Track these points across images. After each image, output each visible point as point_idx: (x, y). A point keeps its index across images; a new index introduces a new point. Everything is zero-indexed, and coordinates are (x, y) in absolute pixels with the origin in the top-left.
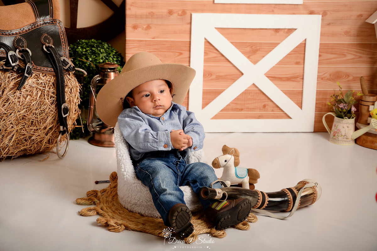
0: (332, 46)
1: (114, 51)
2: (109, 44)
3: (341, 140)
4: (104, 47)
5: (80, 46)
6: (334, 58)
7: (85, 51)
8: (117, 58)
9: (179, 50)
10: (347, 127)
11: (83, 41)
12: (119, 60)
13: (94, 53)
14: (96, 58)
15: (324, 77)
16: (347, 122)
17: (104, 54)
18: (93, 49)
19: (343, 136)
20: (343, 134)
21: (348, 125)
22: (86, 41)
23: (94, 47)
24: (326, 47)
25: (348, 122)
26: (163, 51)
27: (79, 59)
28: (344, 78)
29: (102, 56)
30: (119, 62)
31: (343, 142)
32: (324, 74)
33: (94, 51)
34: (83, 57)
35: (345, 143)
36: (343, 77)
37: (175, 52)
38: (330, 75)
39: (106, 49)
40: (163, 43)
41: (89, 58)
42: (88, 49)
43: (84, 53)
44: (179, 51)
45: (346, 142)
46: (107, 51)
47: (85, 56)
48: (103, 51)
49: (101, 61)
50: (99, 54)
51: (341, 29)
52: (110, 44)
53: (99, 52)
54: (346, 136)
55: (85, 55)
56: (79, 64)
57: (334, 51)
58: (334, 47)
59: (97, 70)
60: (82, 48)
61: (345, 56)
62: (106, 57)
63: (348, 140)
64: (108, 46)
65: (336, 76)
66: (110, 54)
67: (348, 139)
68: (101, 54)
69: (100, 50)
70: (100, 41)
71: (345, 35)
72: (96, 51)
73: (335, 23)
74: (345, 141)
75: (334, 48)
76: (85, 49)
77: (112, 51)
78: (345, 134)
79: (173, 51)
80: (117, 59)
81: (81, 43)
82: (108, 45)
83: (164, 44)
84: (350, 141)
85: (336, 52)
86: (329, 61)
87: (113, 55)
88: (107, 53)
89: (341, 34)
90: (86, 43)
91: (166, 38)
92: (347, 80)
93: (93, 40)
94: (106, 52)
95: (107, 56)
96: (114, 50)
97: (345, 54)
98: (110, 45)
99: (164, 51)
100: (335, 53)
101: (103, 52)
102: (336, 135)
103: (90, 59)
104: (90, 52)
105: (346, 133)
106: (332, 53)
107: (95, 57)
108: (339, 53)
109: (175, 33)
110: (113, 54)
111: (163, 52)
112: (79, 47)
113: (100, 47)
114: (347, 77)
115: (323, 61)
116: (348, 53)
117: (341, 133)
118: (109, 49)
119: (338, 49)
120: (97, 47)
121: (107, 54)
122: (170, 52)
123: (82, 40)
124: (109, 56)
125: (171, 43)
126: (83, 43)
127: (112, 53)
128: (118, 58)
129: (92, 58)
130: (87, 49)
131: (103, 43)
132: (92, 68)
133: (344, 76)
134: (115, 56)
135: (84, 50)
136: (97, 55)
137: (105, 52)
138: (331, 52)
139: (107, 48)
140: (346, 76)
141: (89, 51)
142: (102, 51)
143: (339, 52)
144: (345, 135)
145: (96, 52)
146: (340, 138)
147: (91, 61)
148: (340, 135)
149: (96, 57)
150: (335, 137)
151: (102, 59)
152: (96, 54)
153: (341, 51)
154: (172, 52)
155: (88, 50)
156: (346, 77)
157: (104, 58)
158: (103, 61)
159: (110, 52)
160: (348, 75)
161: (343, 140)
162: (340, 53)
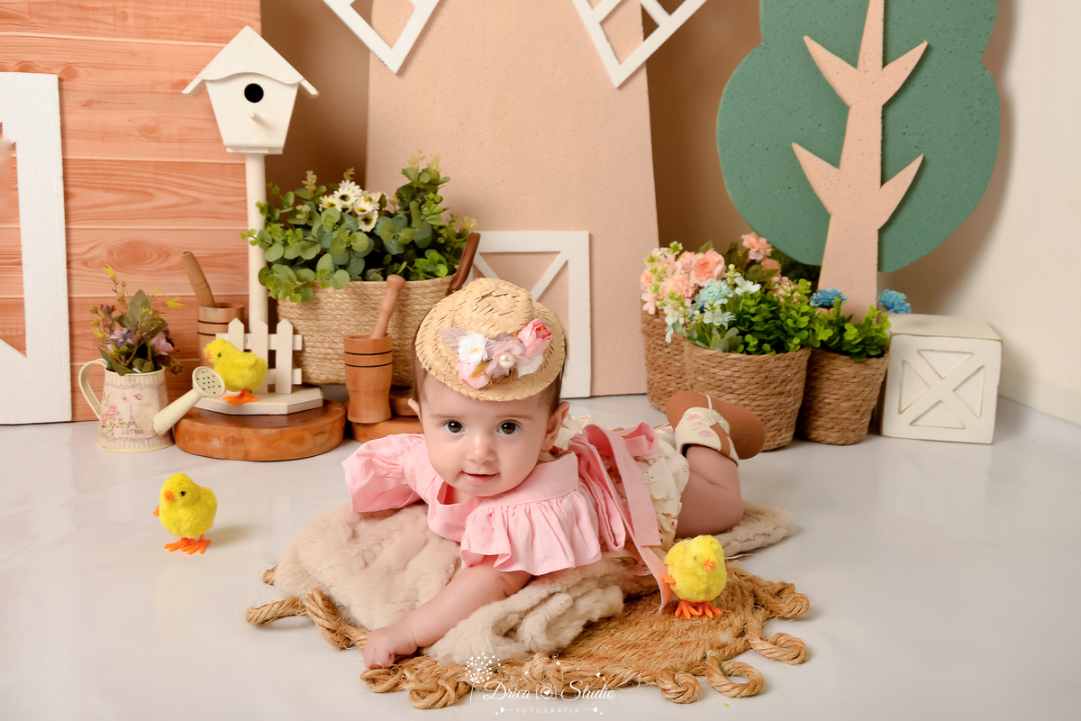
0: (105, 169)
3: (121, 438)
6: (117, 203)
10: (136, 397)
15: (92, 259)
16: (133, 382)
19: (125, 426)
20: (126, 420)
21: (137, 391)
24: (87, 171)
25: (138, 382)
28: (153, 262)
31: (127, 442)
32: (89, 250)
35: (132, 446)
36: (151, 256)
38: (110, 252)
45: (137, 443)
51: (129, 121)
54: (134, 423)
57: (114, 182)
58: (113, 172)
61: (149, 196)
63: (141, 436)
65: (132, 255)
67: (142, 432)
71: (143, 138)
73: (106, 102)
74: (134, 440)
75: (112, 175)
78: (132, 417)
84: (148, 439)
85: (121, 185)
86: (100, 210)
89: (128, 135)
92: (165, 265)
97: (149, 190)
100: (119, 187)
102: (108, 423)
105: (134, 415)
106: (107, 189)
108: (129, 188)
114: (163, 258)
115: (85, 211)
116: (156, 188)
117: (118, 417)
119: (126, 176)
133: (156, 256)
138: (105, 184)
140: (160, 255)
143: (131, 186)
144: (130, 423)
146: (118, 432)
148: (117, 424)
150: (104, 430)
153: (134, 183)
156: (158, 258)
160: (164, 253)
161: (127, 436)
162: (135, 188)
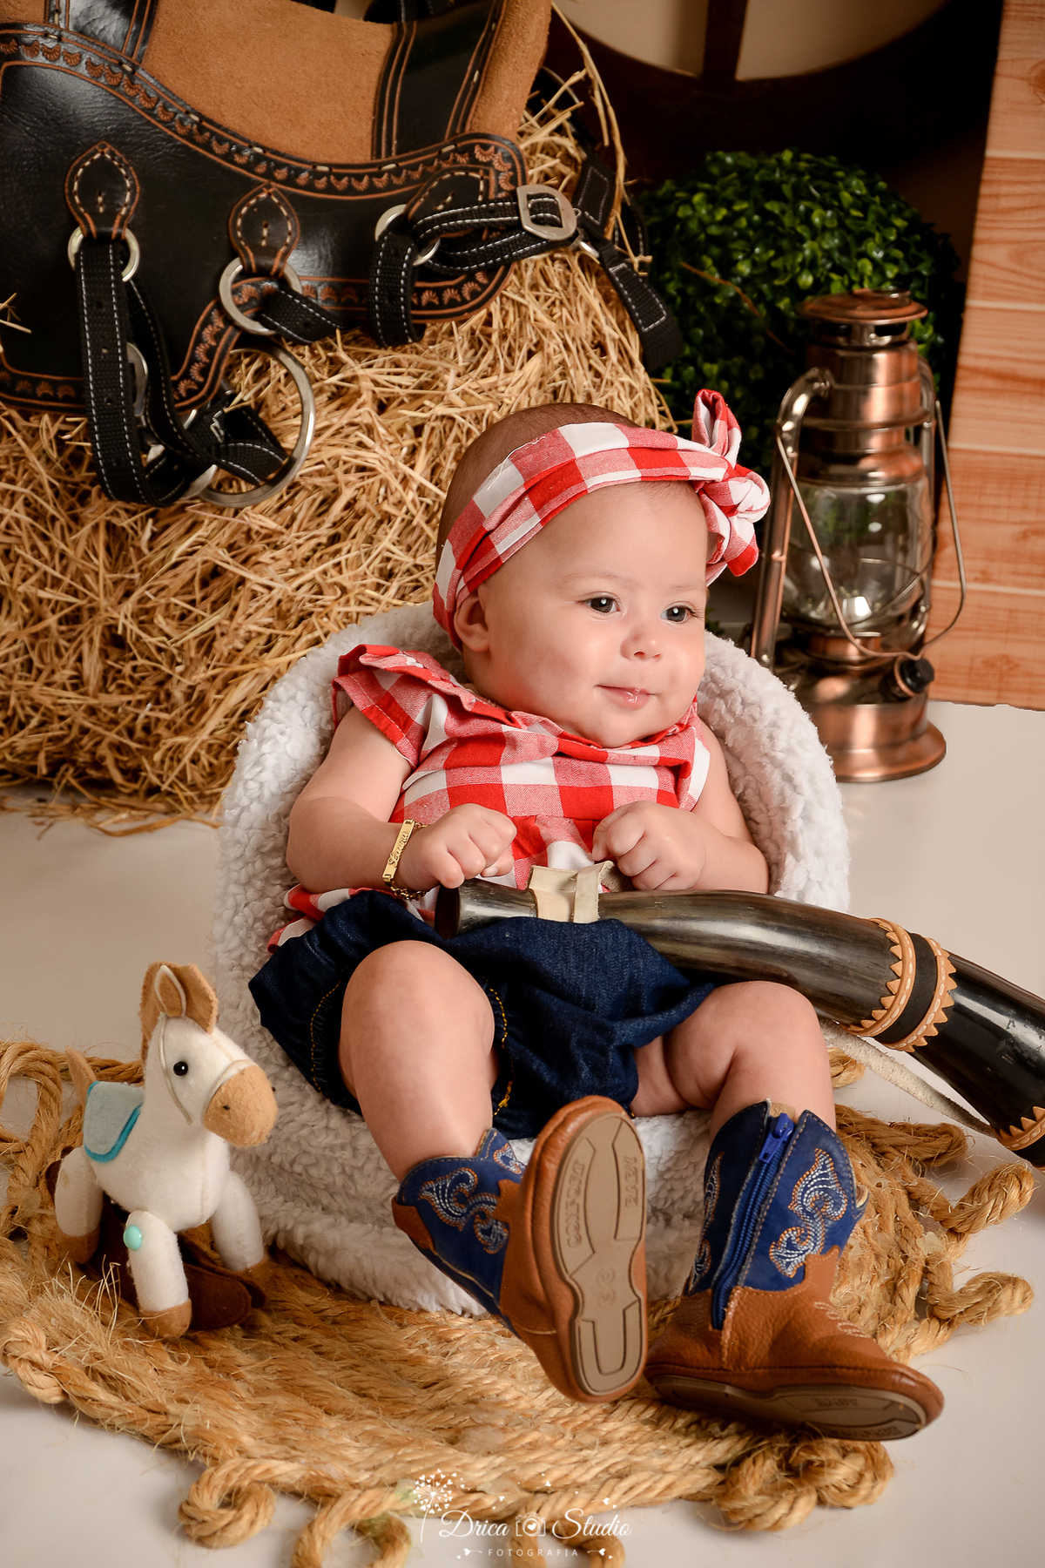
1: (899, 222)
2: (878, 176)
4: (836, 196)
5: (706, 191)
7: (727, 221)
8: (913, 262)
11: (729, 160)
12: (919, 275)
13: (770, 231)
14: (774, 264)
17: (828, 235)
18: (773, 207)
22: (746, 160)
23: (780, 197)
27: (685, 265)
29: (813, 252)
30: (921, 289)
33: (771, 223)
34: (706, 252)
39: (847, 214)
41: (736, 262)
42: (745, 205)
43: (714, 230)
46: (848, 222)
47: (716, 251)
48: (823, 219)
49: (807, 280)
50: (802, 240)
52: (884, 180)
53: (799, 229)
55: (721, 241)
56: (681, 292)
59: (771, 335)
60: (713, 200)
62: (836, 255)
64: (864, 191)
66: (865, 236)
68: (814, 238)
69: (809, 212)
70: (831, 161)
72: (787, 221)
76: (728, 204)
77: (884, 223)
80: (906, 270)
81: (715, 170)
82: (871, 188)
87: (886, 244)
88: (849, 231)
90: (743, 173)
93: (787, 156)
94: (842, 225)
95: (844, 249)
96: (899, 213)
98: (882, 185)
101: (824, 229)
103: (744, 268)
104: (751, 224)
107: (772, 253)
110: (884, 239)
112: (697, 198)
113: (811, 198)
118: (864, 208)
120: (800, 194)
121: (849, 238)
123: (728, 150)
124: (854, 250)
126: (726, 170)
127: (878, 235)
128: (920, 261)
129: (754, 265)
130: (737, 208)
131: (840, 174)
132: (748, 317)
134: (898, 254)
135: (722, 213)
136: (785, 244)
137: (835, 223)
139: (853, 206)
141: (743, 222)
142: (816, 220)
145: (782, 225)
147: (746, 281)
149: (780, 253)
151: (811, 265)
152: (782, 236)
155: (741, 213)
157: (821, 261)
158: (816, 281)
159: (870, 224)
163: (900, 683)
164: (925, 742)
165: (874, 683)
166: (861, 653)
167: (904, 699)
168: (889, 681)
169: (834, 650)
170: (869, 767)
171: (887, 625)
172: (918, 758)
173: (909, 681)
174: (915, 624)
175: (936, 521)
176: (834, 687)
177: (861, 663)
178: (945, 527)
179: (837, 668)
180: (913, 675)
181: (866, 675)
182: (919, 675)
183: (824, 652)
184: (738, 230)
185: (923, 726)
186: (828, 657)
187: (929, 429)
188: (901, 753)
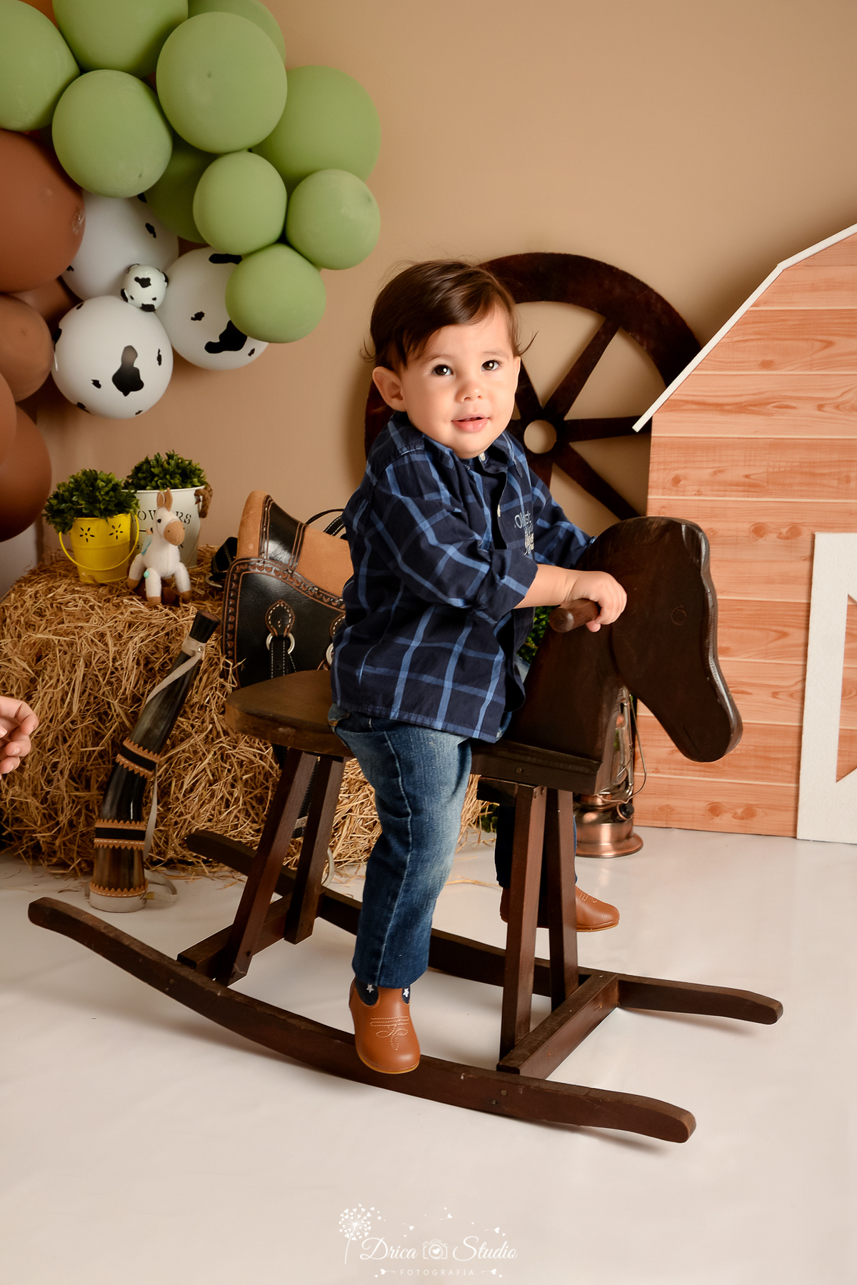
7: (537, 622)
9: (778, 625)
26: (736, 625)
37: (768, 629)
40: (738, 607)
42: (545, 616)
44: (780, 628)
79: (761, 626)
83: (738, 609)
91: (746, 593)
99: (740, 625)
109: (769, 581)
111: (737, 628)
122: (754, 629)
125: (756, 608)
130: (541, 617)
141: (544, 623)
154: (761, 629)
155: (543, 619)
163: (619, 813)
164: (632, 840)
165: (609, 815)
166: (603, 802)
167: (622, 821)
168: (615, 814)
169: (590, 801)
170: (608, 851)
171: (614, 789)
172: (629, 847)
173: (623, 813)
174: (628, 791)
175: (634, 746)
176: (591, 817)
177: (603, 806)
178: (637, 749)
179: (593, 808)
180: (625, 810)
181: (605, 812)
182: (627, 809)
183: (587, 802)
184: (542, 626)
185: (632, 835)
186: (589, 804)
187: (627, 706)
188: (622, 845)
